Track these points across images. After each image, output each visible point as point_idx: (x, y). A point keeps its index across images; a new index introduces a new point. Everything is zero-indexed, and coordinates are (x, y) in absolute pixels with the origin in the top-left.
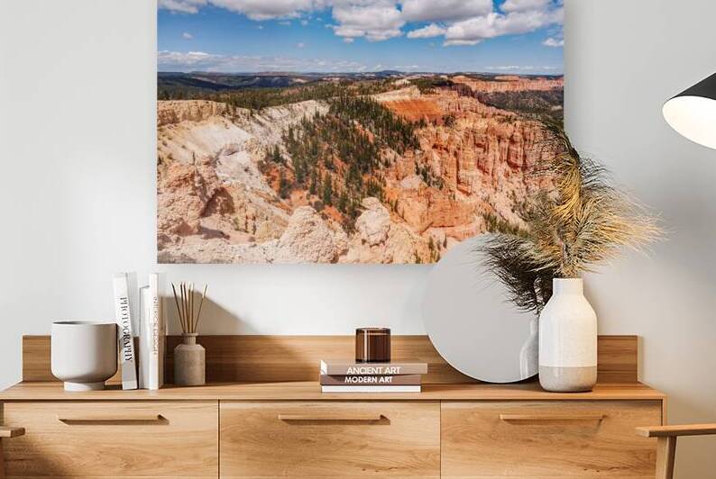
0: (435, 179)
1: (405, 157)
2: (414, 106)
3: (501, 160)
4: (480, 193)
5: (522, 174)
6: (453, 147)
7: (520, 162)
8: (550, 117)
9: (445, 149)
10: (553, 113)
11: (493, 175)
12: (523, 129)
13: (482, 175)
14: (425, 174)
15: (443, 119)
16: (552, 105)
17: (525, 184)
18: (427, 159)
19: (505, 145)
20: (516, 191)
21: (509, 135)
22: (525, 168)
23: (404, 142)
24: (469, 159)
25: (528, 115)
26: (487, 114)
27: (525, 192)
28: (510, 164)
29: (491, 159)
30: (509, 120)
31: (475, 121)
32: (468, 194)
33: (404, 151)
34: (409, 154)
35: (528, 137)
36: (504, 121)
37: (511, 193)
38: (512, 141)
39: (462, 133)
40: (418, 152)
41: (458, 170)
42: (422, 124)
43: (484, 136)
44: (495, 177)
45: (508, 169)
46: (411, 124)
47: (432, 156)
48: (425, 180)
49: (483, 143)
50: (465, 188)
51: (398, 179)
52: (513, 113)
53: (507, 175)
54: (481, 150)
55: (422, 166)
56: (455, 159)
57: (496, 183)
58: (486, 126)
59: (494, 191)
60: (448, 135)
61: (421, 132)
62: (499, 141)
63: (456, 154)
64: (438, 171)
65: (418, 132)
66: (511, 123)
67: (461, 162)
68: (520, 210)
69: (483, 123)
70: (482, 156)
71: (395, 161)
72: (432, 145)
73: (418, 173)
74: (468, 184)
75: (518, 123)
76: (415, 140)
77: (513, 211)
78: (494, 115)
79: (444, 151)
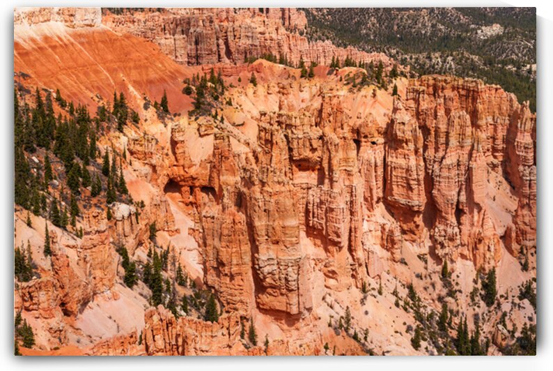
0: (188, 292)
1: (80, 234)
2: (87, 54)
3: (368, 200)
4: (322, 311)
5: (425, 232)
6: (230, 180)
7: (418, 200)
8: (476, 58)
9: (207, 189)
10: (482, 47)
11: (351, 250)
12: (417, 101)
13: (321, 253)
14: (154, 282)
15: (187, 91)
16: (480, 25)
17: (438, 259)
18: (153, 230)
19: (373, 153)
20: (418, 285)
21: (383, 123)
22: (433, 213)
23: (73, 185)
24: (282, 212)
25: (422, 57)
26: (314, 64)
27: (439, 284)
28: (392, 207)
29: (341, 203)
30: (376, 76)
31: (283, 91)
32: (289, 318)
33: (75, 212)
34: (91, 221)
35: (431, 123)
36: (364, 82)
37: (404, 293)
38: (392, 140)
39: (251, 133)
40: (122, 210)
41: (255, 249)
42: (122, 114)
43: (315, 133)
44: (360, 254)
45: (391, 223)
46: (83, 118)
47: (169, 219)
48: (156, 299)
49: (315, 156)
50: (278, 303)
51: (67, 313)
52: (383, 58)
53: (389, 242)
54: (310, 178)
55: (140, 255)
56: (241, 217)
57: (362, 271)
58: (317, 104)
59: (359, 295)
60: (209, 141)
61: (122, 142)
62: (358, 142)
63: (241, 201)
64: (193, 265)
65: (115, 142)
66: (384, 86)
67: (260, 224)
68: (432, 335)
69: (306, 95)
70: (314, 196)
71: (48, 251)
72: (163, 180)
73: (129, 281)
74: (287, 288)
75: (402, 83)
76: (105, 171)
77: (415, 344)
78: (334, 66)
79: (203, 197)
